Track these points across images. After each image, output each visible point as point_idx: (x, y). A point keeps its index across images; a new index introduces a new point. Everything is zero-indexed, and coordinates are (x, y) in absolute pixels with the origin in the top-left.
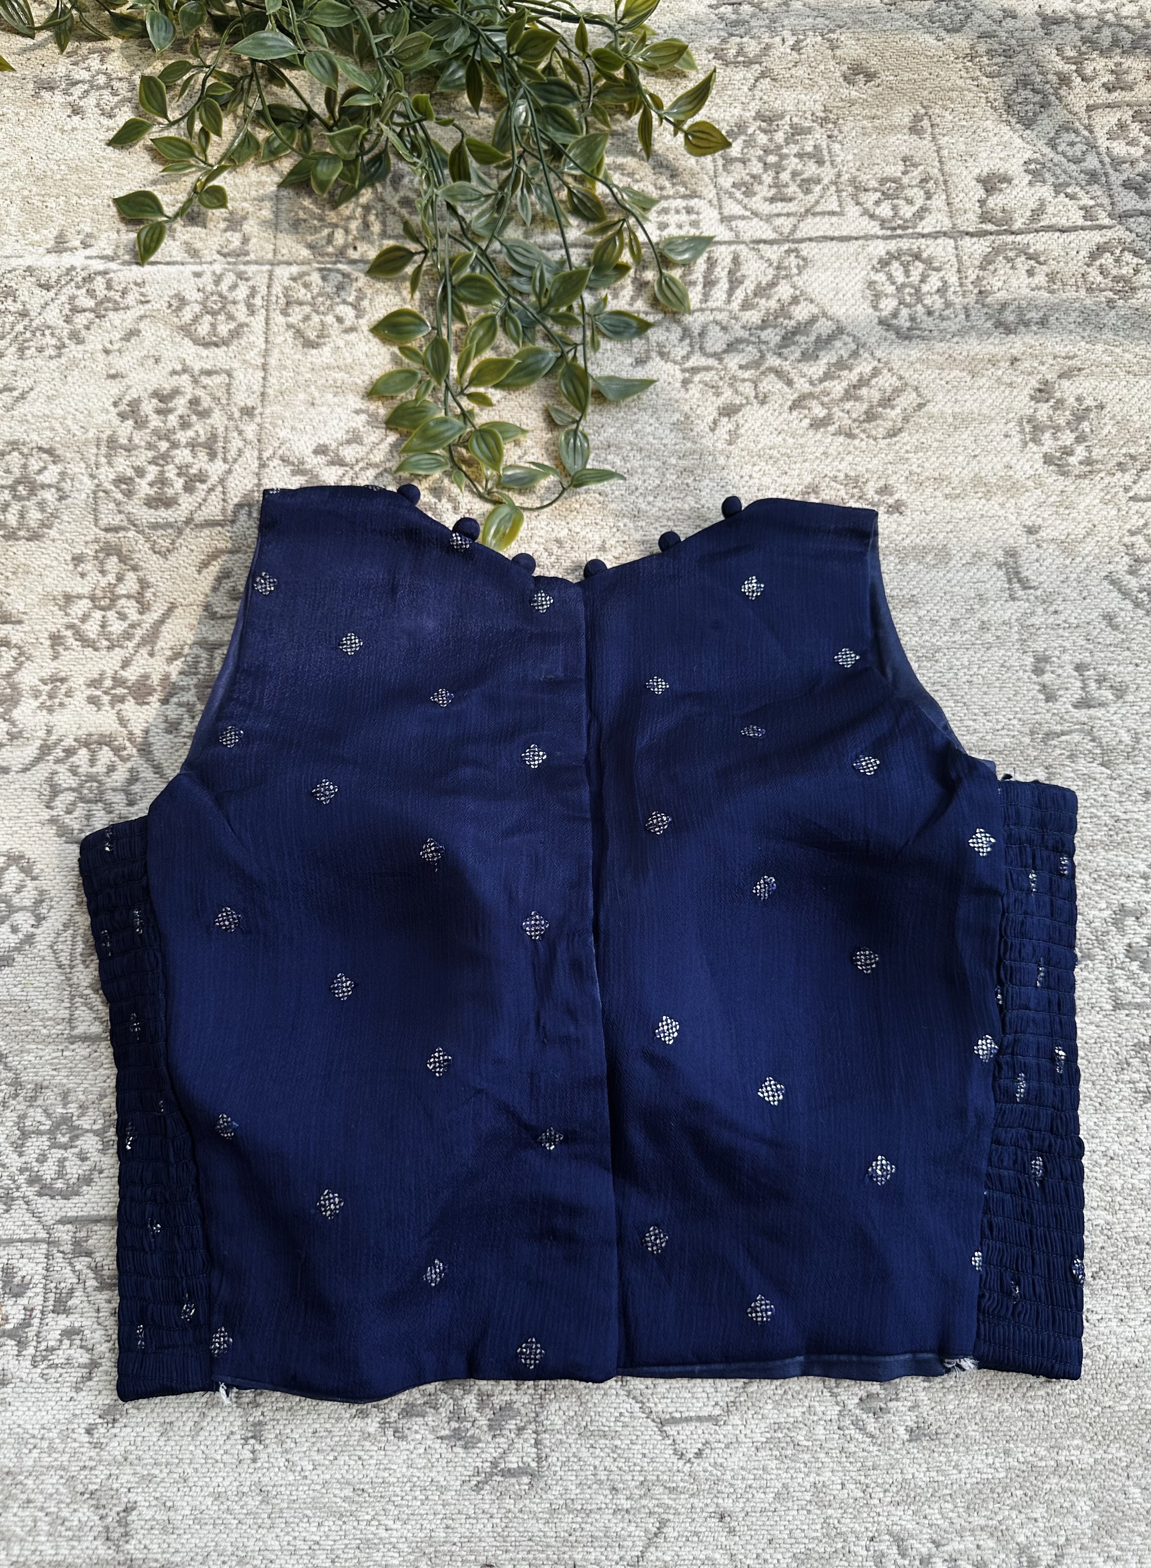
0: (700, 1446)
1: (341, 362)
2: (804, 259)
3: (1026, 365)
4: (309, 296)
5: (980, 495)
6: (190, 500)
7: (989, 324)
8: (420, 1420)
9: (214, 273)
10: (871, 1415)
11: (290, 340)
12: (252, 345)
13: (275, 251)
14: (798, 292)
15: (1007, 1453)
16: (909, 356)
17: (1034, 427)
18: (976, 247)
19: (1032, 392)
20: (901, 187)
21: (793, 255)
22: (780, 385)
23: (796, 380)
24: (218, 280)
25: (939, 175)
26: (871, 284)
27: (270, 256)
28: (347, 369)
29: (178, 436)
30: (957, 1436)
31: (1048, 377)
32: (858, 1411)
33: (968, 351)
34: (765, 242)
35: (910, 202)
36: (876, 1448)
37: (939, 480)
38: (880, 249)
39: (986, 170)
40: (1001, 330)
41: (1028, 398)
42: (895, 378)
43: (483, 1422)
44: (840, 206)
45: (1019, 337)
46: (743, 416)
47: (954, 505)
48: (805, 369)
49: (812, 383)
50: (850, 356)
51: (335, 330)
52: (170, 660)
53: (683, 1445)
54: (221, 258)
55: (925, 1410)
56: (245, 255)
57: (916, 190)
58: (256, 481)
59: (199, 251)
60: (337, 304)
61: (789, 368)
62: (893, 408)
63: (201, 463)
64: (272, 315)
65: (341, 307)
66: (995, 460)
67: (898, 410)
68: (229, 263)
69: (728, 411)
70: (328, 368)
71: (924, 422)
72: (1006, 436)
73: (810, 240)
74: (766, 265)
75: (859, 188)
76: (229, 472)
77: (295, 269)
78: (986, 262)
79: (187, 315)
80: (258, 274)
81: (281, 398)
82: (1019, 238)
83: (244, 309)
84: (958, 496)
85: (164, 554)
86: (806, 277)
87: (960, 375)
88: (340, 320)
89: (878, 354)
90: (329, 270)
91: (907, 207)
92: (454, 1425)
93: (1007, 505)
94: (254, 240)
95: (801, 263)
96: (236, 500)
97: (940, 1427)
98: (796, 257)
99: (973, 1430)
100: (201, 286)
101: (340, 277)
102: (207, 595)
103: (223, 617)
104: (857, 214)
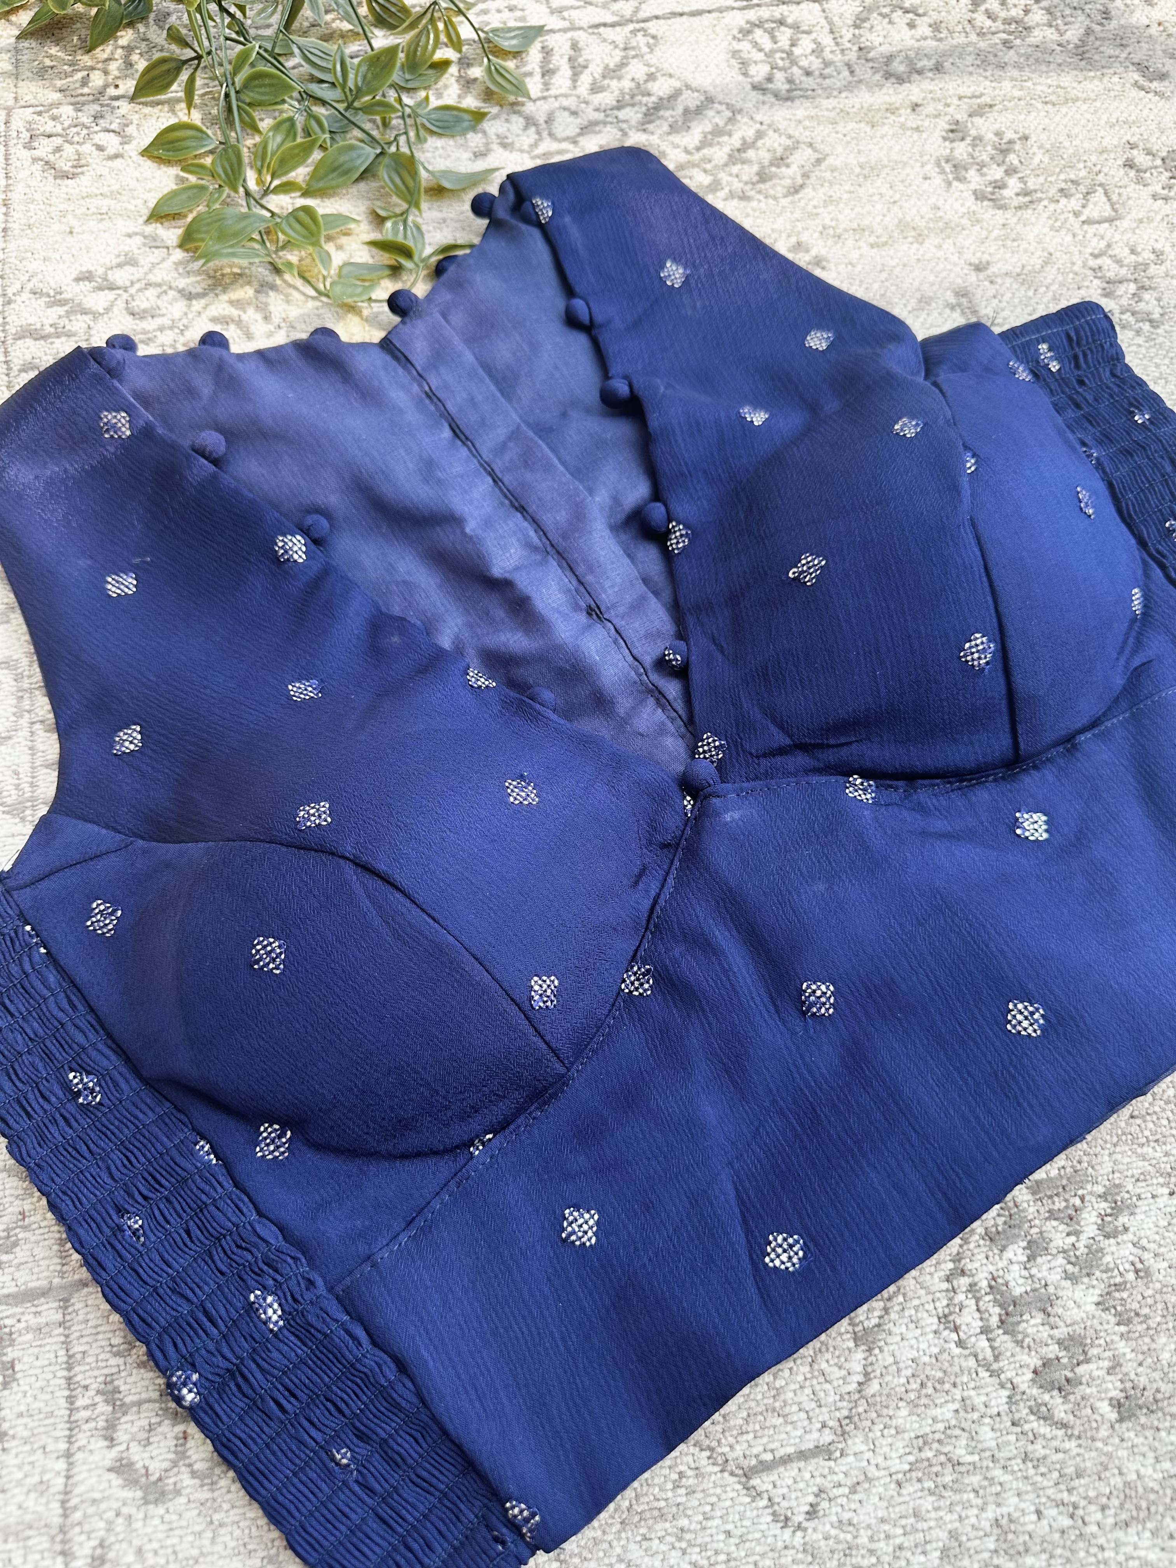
3: (930, 109)
19: (944, 134)
28: (115, 195)
31: (958, 117)
37: (860, 230)
41: (940, 140)
42: (783, 137)
47: (884, 253)
50: (726, 124)
62: (788, 166)
67: (794, 168)
71: (828, 175)
84: (886, 243)
88: (100, 148)
89: (759, 117)
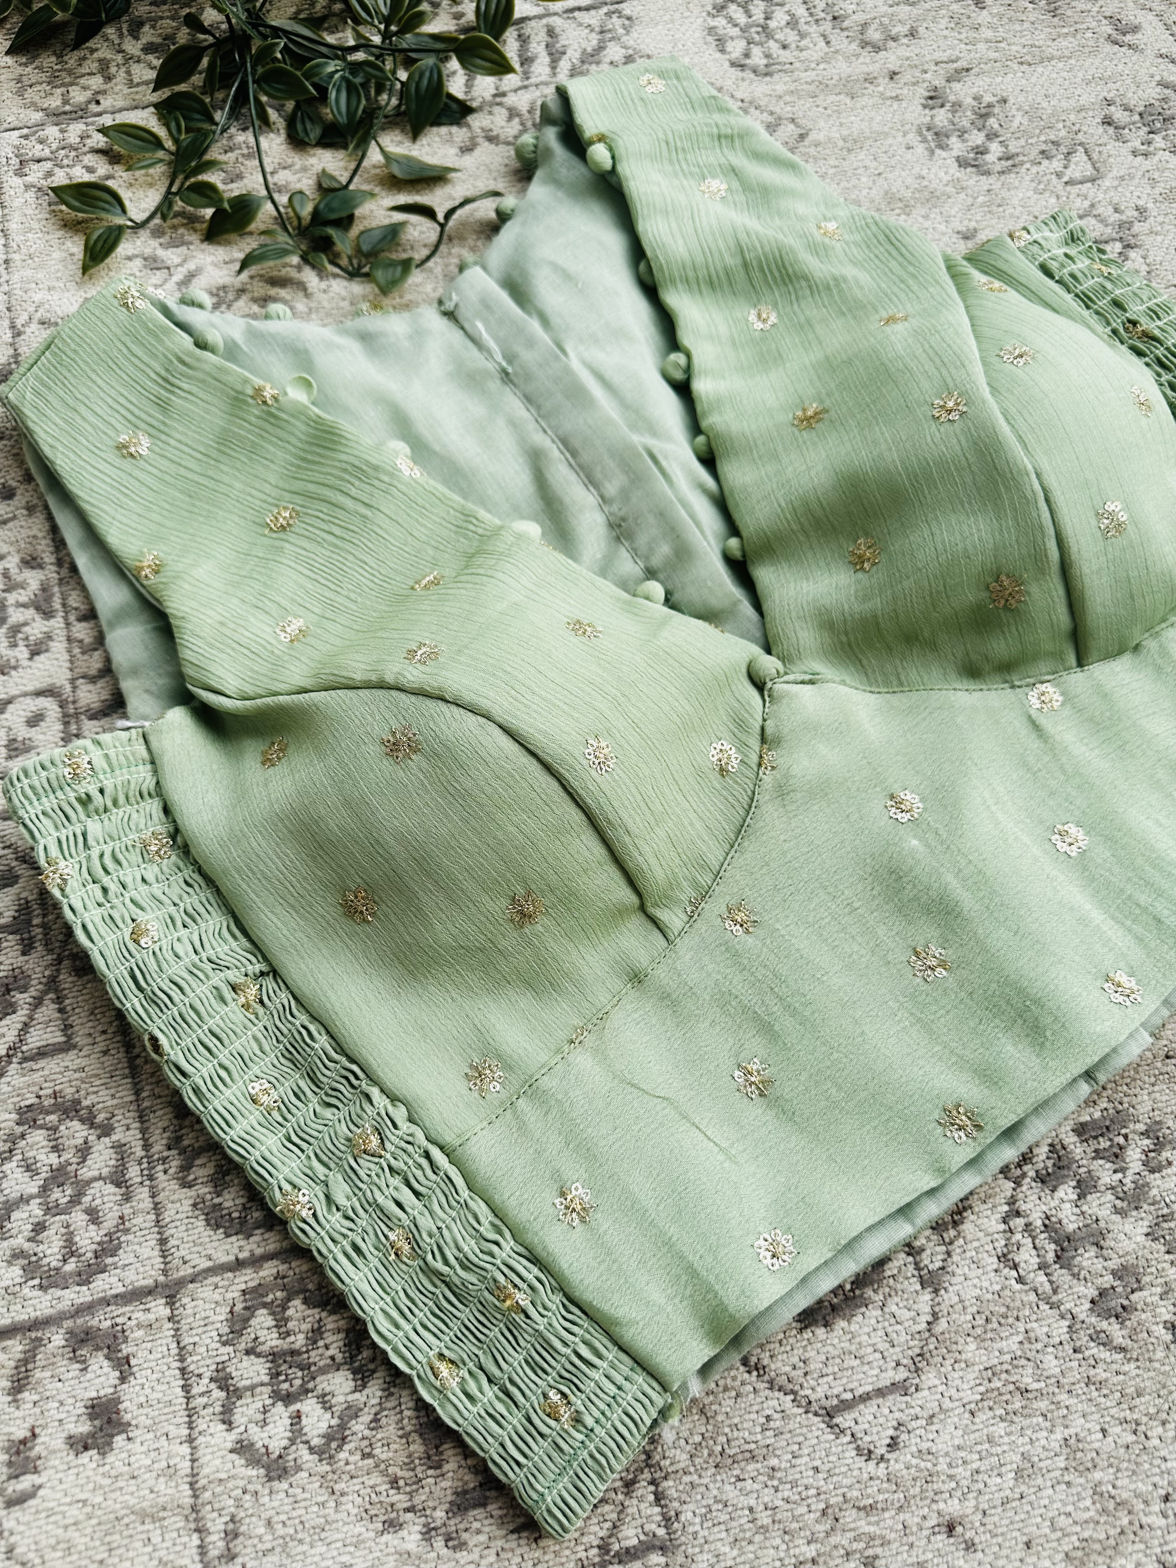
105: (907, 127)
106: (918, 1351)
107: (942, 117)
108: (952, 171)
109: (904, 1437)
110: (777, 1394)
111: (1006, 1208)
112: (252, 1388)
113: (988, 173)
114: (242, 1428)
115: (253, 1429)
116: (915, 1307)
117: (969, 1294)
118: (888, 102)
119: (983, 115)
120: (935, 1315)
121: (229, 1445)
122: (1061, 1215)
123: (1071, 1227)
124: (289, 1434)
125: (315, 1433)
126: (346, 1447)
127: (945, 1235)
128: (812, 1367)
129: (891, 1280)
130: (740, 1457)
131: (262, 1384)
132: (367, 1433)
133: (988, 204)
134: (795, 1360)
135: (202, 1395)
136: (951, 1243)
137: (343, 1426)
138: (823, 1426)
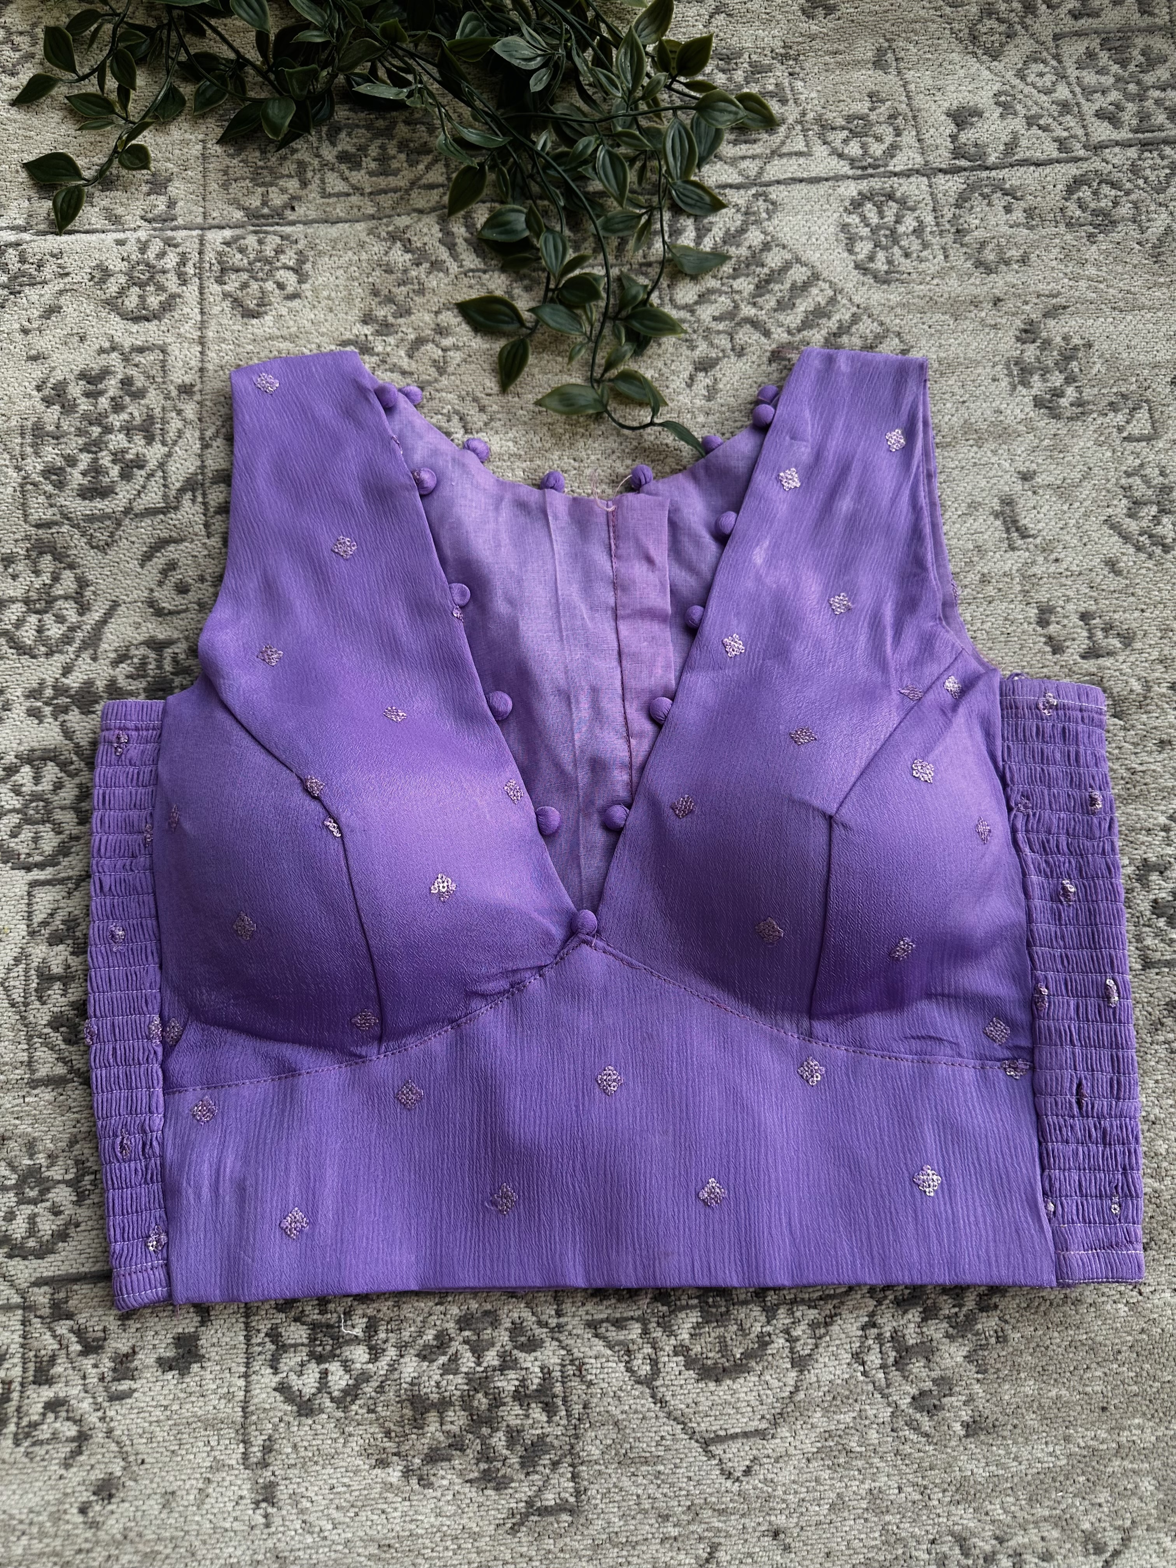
0: (748, 1463)
1: (285, 332)
2: (773, 203)
4: (245, 261)
5: (971, 442)
6: (128, 488)
7: (969, 264)
8: (445, 1464)
9: (139, 240)
10: (925, 1413)
11: (228, 310)
12: (186, 318)
13: (205, 215)
14: (769, 238)
15: (1067, 1439)
16: (889, 300)
17: (1022, 369)
18: (950, 184)
20: (868, 124)
21: (761, 199)
22: (756, 336)
23: (773, 330)
24: (143, 247)
25: (908, 110)
26: (845, 227)
27: (200, 220)
29: (111, 419)
30: (1015, 1427)
32: (911, 1411)
33: (949, 293)
34: (731, 186)
35: (879, 139)
36: (931, 1448)
38: (851, 189)
39: (955, 104)
40: (982, 270)
43: (514, 1460)
44: (807, 146)
45: (1000, 276)
46: (721, 369)
48: (781, 318)
49: (789, 332)
51: (276, 297)
52: (115, 663)
53: (730, 1464)
54: (146, 224)
55: (980, 1403)
56: (172, 220)
57: (884, 126)
58: (199, 463)
59: (121, 217)
60: (278, 269)
61: (764, 317)
63: (137, 446)
64: (206, 284)
65: (282, 272)
66: (984, 405)
68: (155, 229)
69: (704, 366)
70: (271, 338)
72: (994, 380)
73: (778, 182)
74: (733, 210)
75: (825, 127)
76: (169, 455)
77: (228, 233)
78: (962, 200)
79: (112, 288)
80: (187, 239)
81: (221, 373)
82: (993, 173)
83: (175, 279)
85: (103, 549)
86: (776, 222)
87: (943, 318)
90: (266, 232)
91: (876, 145)
92: (483, 1466)
93: (1000, 452)
94: (181, 204)
95: (770, 207)
96: (178, 485)
97: (997, 1420)
98: (765, 201)
99: (1031, 1419)
100: (125, 255)
101: (278, 240)
102: (152, 590)
103: (171, 613)
104: (825, 154)
105: (997, 359)
106: (778, 1411)
107: (1031, 352)
108: (1027, 410)
109: (757, 1467)
110: (672, 1422)
111: (866, 1319)
112: (295, 1346)
113: (1057, 417)
114: (285, 1374)
115: (293, 1377)
116: (784, 1380)
117: (826, 1377)
118: (987, 330)
119: (1068, 356)
120: (797, 1389)
121: (274, 1385)
122: (905, 1331)
123: (911, 1342)
124: (317, 1385)
125: (336, 1387)
126: (358, 1402)
127: (817, 1331)
128: (701, 1408)
129: (770, 1358)
130: (637, 1460)
131: (303, 1345)
132: (373, 1394)
133: (1052, 448)
134: (690, 1401)
135: (259, 1345)
136: (820, 1338)
137: (357, 1386)
138: (700, 1450)
